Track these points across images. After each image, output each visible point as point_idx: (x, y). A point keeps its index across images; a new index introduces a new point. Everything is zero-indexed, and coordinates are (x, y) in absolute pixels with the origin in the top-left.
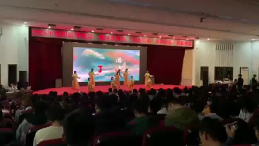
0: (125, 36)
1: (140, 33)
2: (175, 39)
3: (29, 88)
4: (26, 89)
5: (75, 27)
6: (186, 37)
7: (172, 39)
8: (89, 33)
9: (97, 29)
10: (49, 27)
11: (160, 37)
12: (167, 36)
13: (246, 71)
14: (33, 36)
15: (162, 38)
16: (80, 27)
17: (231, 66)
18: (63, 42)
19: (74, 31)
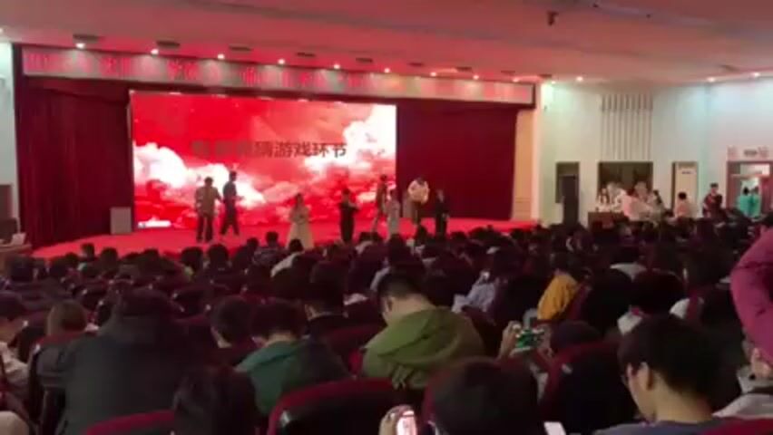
0: (323, 72)
1: (371, 61)
2: (480, 80)
3: (19, 238)
4: (9, 240)
5: (161, 44)
6: (511, 73)
7: (470, 78)
9: (233, 49)
10: (80, 45)
11: (434, 74)
12: (454, 71)
13: (688, 173)
14: (27, 71)
15: (439, 77)
16: (175, 44)
17: (646, 160)
18: (132, 92)
19: (161, 56)
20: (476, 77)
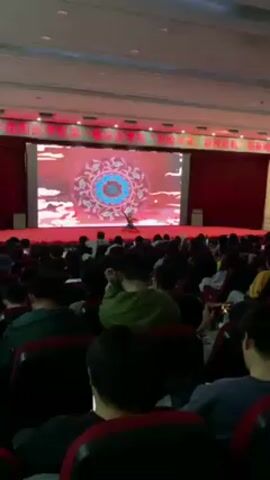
0: (143, 133)
1: (171, 125)
2: (244, 138)
5: (42, 115)
6: (266, 134)
7: (238, 137)
8: (73, 126)
9: (85, 118)
11: (214, 134)
12: (226, 132)
15: (217, 136)
16: (50, 115)
18: (27, 144)
19: (43, 122)
20: (242, 136)
